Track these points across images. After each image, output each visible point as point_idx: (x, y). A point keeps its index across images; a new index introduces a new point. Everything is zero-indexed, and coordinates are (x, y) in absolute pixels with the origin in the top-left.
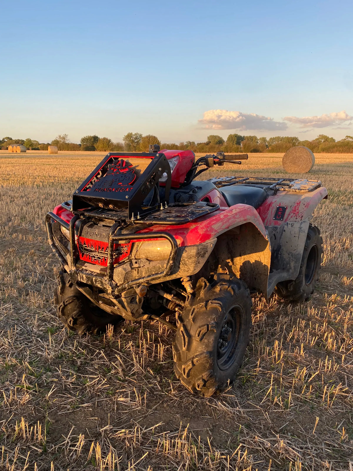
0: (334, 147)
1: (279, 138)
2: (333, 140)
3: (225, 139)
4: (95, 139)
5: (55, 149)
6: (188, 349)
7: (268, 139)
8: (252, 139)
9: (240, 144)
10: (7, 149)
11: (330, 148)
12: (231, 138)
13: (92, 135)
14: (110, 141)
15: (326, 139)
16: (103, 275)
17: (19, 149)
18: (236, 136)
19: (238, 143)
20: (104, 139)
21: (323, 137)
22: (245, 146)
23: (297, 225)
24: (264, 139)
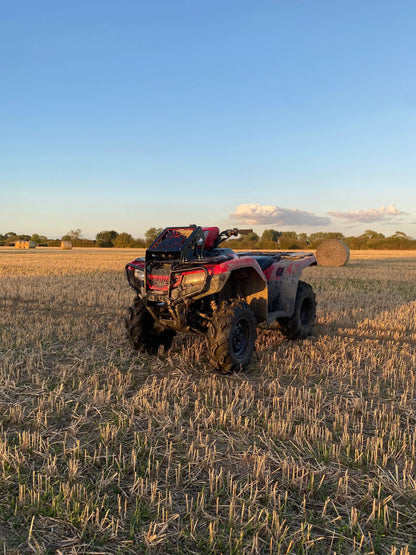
0: (381, 243)
1: (321, 233)
2: (381, 236)
3: (260, 235)
4: (113, 234)
5: (69, 245)
6: (215, 337)
7: (308, 235)
8: (291, 235)
9: (276, 240)
10: (14, 245)
11: (377, 244)
12: (267, 234)
13: (110, 230)
14: (130, 236)
15: (374, 235)
16: (165, 295)
17: (27, 245)
18: (272, 231)
19: (275, 239)
20: (124, 234)
21: (370, 232)
22: (282, 241)
23: (290, 279)
24: (304, 236)
